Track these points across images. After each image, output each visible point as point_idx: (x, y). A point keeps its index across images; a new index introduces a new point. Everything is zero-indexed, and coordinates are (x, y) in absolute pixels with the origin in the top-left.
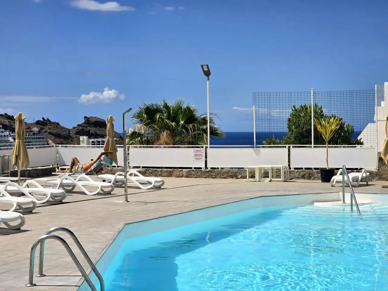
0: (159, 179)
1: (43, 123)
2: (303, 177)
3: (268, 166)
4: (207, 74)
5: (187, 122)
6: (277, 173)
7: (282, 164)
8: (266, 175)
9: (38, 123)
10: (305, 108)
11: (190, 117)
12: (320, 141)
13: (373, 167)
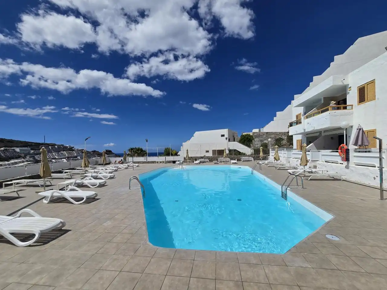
0: (138, 164)
1: (94, 151)
2: (169, 163)
3: (161, 161)
4: (147, 141)
5: (141, 152)
6: (163, 162)
7: (164, 160)
8: (161, 162)
9: (92, 151)
10: (168, 148)
11: (142, 150)
12: (172, 155)
13: (183, 160)
